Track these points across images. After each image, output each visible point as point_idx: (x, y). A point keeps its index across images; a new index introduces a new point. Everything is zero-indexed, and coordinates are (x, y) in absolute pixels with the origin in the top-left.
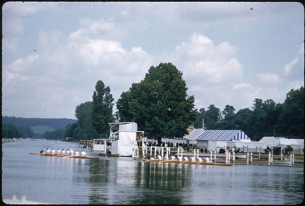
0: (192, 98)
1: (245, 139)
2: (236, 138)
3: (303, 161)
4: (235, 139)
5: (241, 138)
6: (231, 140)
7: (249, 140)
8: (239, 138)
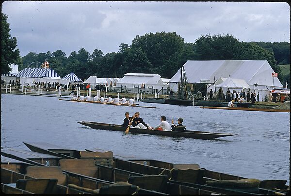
0: (15, 38)
1: (55, 76)
2: (47, 76)
4: (45, 76)
5: (52, 76)
6: (42, 77)
7: (59, 78)
8: (50, 76)
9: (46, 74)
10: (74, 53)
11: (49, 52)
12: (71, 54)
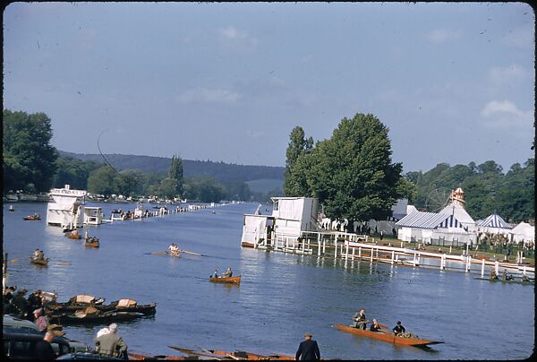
0: (399, 166)
1: (456, 227)
2: (444, 225)
3: (533, 269)
4: (441, 226)
5: (451, 226)
6: (436, 228)
8: (449, 225)
9: (441, 224)
10: (516, 167)
11: (472, 164)
12: (512, 168)
